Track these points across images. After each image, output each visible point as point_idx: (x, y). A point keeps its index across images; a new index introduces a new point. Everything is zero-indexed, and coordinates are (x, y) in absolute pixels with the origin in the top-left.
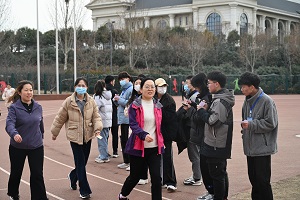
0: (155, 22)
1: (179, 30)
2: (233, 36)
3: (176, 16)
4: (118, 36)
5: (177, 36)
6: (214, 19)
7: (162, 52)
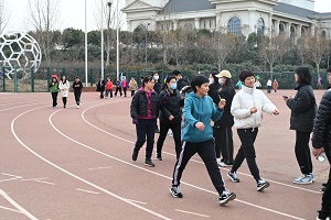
0: (182, 24)
1: (205, 32)
2: (253, 38)
3: (201, 19)
4: (152, 37)
5: (203, 38)
6: (234, 22)
7: (190, 51)
